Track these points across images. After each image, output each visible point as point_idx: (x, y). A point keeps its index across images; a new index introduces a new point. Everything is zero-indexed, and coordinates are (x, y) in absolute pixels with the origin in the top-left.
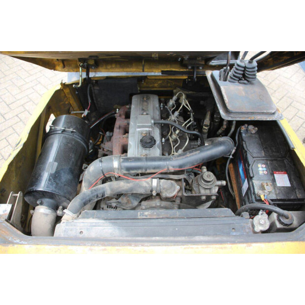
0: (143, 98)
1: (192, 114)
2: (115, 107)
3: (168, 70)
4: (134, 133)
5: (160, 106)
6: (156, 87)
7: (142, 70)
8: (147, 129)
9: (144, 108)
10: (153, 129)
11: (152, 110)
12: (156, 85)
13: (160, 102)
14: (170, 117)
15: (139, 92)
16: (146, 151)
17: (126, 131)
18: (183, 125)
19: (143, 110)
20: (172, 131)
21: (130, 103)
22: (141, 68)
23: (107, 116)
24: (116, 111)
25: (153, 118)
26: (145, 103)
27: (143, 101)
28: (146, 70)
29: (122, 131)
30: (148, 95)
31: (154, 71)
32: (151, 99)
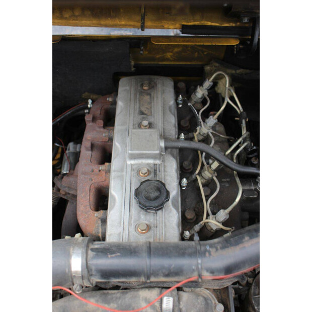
0: (142, 85)
1: (244, 121)
2: (84, 96)
3: (197, 23)
4: (122, 170)
5: (176, 100)
6: (168, 60)
7: (139, 24)
8: (151, 161)
9: (143, 109)
10: (164, 161)
11: (161, 113)
12: (169, 55)
13: (177, 92)
14: (198, 128)
15: (133, 69)
16: (148, 217)
17: (106, 157)
18: (229, 151)
19: (142, 113)
20: (202, 163)
21: (114, 91)
22: (138, 18)
23: (68, 113)
24: (87, 103)
25: (164, 137)
26: (147, 98)
27: (142, 92)
28: (148, 23)
29: (97, 154)
30: (152, 77)
31: (166, 26)
32: (159, 86)
